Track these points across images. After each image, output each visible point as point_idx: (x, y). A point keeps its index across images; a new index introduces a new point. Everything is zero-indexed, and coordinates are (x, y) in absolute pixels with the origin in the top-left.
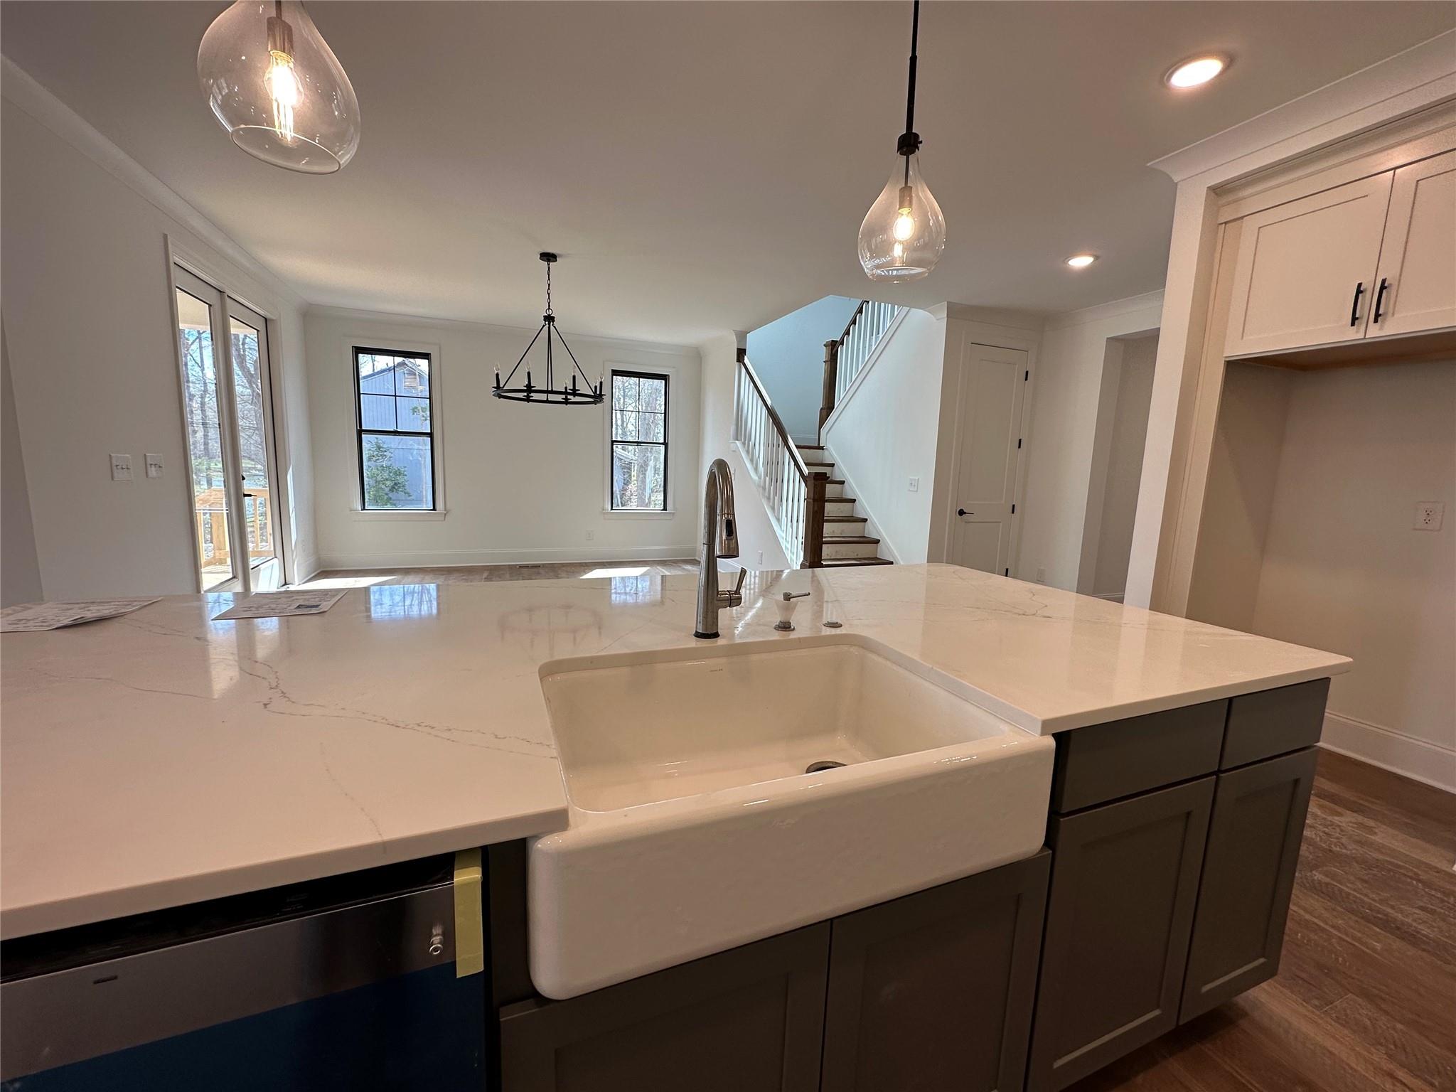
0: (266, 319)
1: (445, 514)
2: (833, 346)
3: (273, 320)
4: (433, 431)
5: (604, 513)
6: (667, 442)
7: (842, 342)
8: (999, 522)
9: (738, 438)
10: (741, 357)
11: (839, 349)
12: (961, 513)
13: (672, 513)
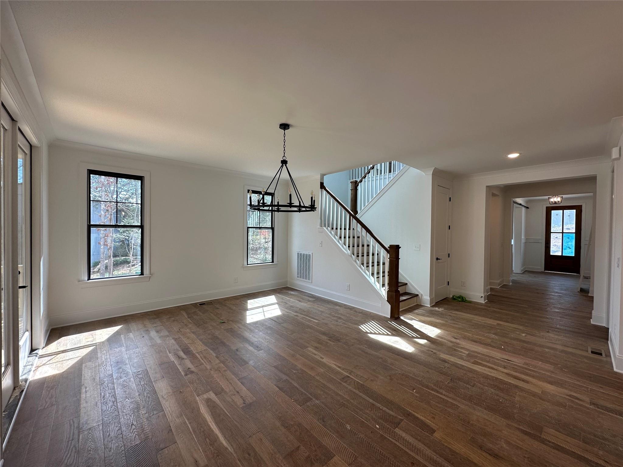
0: (31, 146)
1: (150, 277)
2: (355, 185)
3: (37, 147)
4: (143, 225)
5: (243, 267)
6: (273, 227)
7: (361, 181)
8: (445, 262)
9: (323, 226)
10: (322, 186)
11: (359, 184)
12: (437, 259)
13: (277, 264)
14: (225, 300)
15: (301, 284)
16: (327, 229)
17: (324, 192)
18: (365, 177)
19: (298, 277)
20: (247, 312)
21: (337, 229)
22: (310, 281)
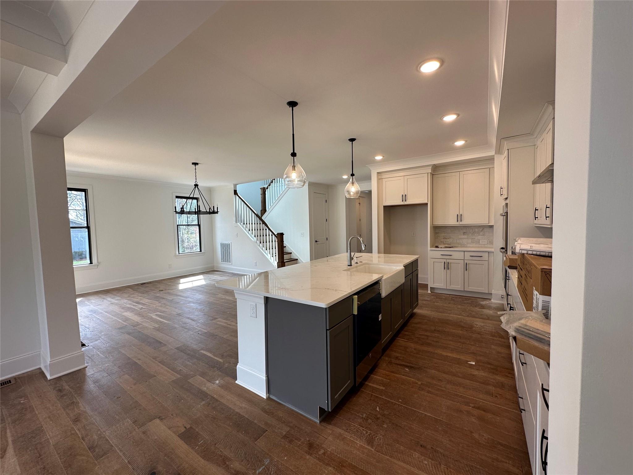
1: (98, 265)
2: (264, 190)
4: (89, 226)
5: (176, 256)
6: (199, 224)
7: (267, 188)
8: (324, 243)
9: (237, 222)
10: (235, 192)
11: (266, 190)
12: (316, 241)
13: (204, 253)
14: (162, 281)
15: (225, 266)
16: (240, 224)
17: (237, 197)
18: (270, 185)
19: (222, 261)
20: (180, 285)
21: (247, 224)
22: (231, 263)
